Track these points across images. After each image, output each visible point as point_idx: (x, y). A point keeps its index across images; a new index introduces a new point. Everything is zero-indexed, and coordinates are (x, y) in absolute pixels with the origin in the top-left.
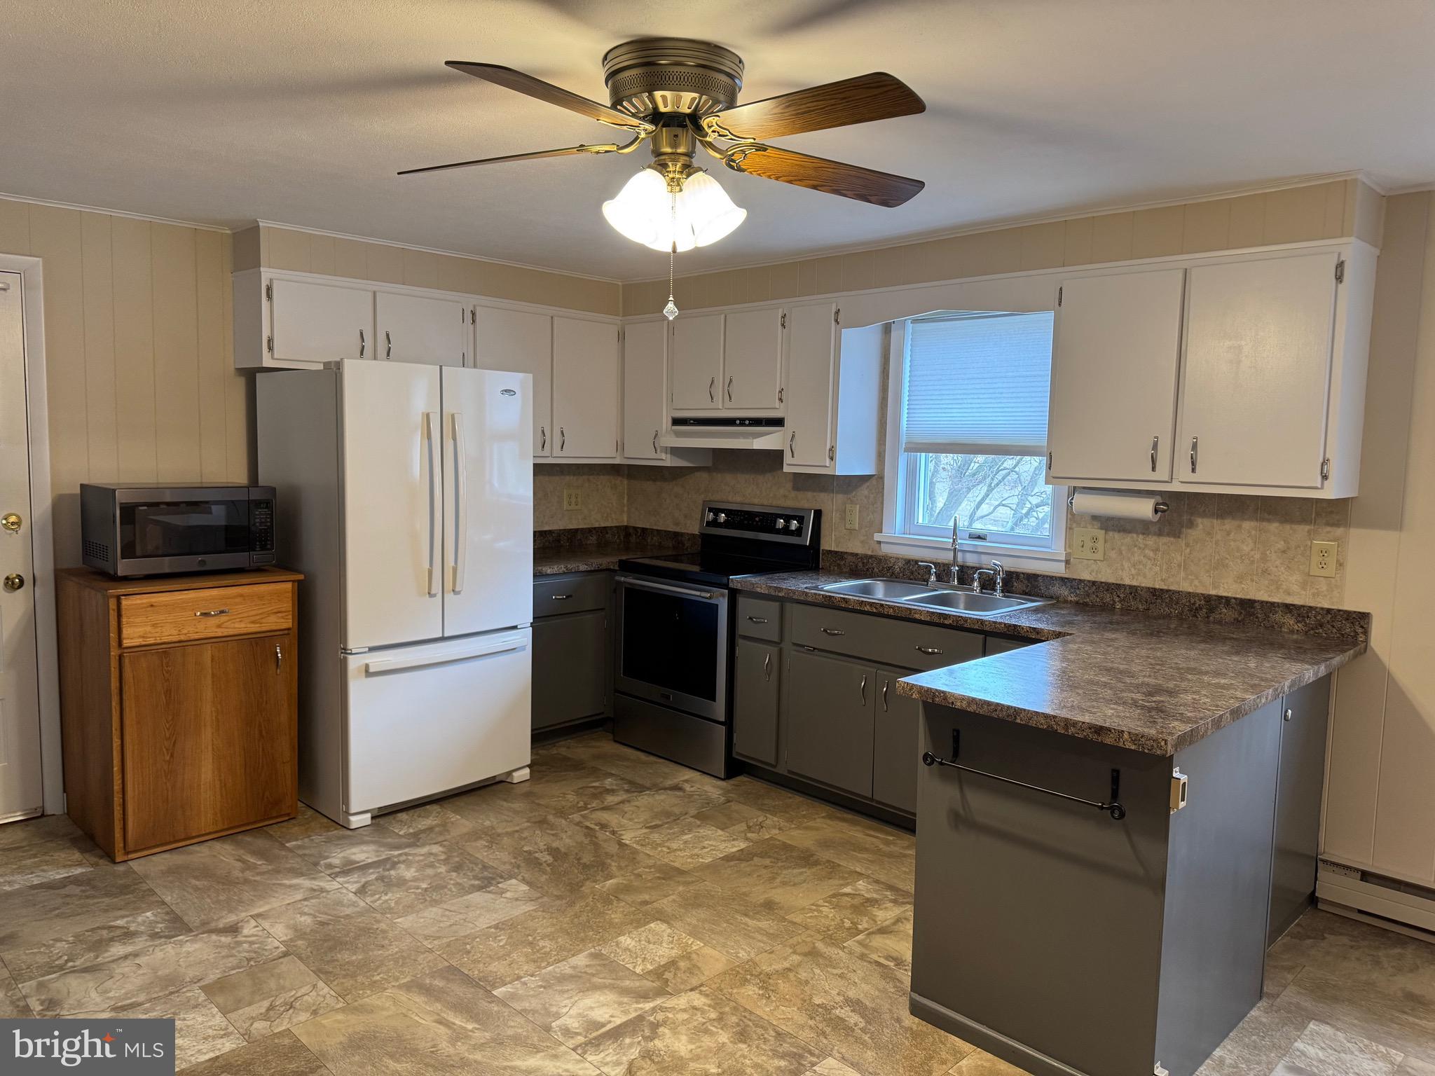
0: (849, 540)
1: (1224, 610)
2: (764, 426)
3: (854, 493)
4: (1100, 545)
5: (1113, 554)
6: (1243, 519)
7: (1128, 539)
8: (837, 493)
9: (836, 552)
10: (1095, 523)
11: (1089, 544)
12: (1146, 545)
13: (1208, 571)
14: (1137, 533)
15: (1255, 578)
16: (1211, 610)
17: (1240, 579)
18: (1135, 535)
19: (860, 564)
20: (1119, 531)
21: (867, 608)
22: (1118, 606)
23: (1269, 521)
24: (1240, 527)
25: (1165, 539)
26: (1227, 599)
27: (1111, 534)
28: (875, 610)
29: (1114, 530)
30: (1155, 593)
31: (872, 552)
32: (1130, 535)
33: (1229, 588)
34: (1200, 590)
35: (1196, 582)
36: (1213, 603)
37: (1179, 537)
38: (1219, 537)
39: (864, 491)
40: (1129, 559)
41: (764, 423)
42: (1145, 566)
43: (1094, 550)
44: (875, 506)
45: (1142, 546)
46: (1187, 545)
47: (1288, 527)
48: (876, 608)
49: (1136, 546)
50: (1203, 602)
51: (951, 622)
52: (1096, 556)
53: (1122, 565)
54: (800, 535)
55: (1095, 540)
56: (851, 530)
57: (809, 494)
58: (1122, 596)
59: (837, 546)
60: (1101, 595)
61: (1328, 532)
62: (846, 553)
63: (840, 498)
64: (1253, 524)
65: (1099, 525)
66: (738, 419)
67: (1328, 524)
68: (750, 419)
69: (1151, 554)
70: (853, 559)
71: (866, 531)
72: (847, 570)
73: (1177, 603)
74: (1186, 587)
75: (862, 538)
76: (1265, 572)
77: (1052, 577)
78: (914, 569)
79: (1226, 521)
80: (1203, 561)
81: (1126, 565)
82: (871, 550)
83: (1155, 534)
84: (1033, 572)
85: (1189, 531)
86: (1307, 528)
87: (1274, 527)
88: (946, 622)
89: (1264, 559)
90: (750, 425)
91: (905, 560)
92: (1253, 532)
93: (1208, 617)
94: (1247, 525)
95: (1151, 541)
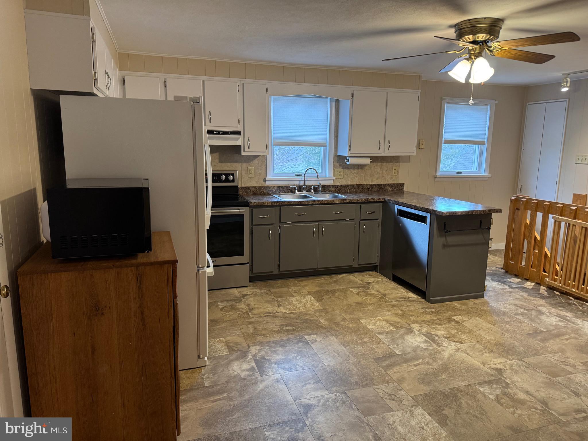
0: (250, 182)
1: (375, 188)
2: (229, 135)
3: (251, 163)
4: (342, 174)
5: (346, 176)
6: (378, 163)
7: (350, 171)
8: (243, 163)
9: (246, 187)
10: (340, 167)
11: (339, 174)
12: (354, 172)
13: (370, 178)
14: (352, 169)
15: (380, 178)
16: (372, 188)
17: (377, 179)
18: (351, 170)
19: (258, 191)
20: (347, 169)
21: (317, 203)
22: (349, 191)
23: (384, 163)
24: (377, 165)
25: (359, 170)
26: (376, 185)
27: (345, 170)
28: (320, 203)
29: (346, 169)
30: (358, 186)
31: (261, 185)
32: (350, 170)
33: (375, 182)
34: (368, 183)
35: (367, 181)
36: (372, 186)
37: (363, 169)
38: (372, 168)
39: (256, 161)
40: (350, 177)
41: (229, 133)
42: (354, 178)
43: (341, 175)
44: (262, 167)
45: (353, 173)
46: (365, 171)
47: (387, 164)
48: (320, 202)
49: (352, 173)
50: (370, 187)
51: (347, 201)
52: (341, 177)
53: (348, 179)
54: (234, 182)
55: (341, 172)
56: (251, 178)
57: (229, 164)
58: (350, 188)
59: (244, 185)
60: (344, 189)
61: (396, 164)
62: (251, 187)
63: (244, 165)
64: (380, 164)
65: (342, 167)
66: (215, 131)
67: (396, 162)
68: (222, 131)
69: (356, 175)
70: (254, 189)
71: (258, 177)
72: (251, 194)
73: (364, 188)
74: (365, 183)
75: (256, 180)
76: (383, 176)
77: (329, 185)
78: (281, 189)
79: (374, 164)
80: (369, 175)
81: (349, 179)
82: (261, 184)
83: (357, 169)
84: (324, 185)
85: (365, 167)
86: (392, 164)
87: (385, 164)
88: (346, 202)
89: (383, 173)
90: (222, 134)
91: (277, 186)
92: (380, 166)
93: (371, 190)
94: (379, 164)
95: (356, 171)
